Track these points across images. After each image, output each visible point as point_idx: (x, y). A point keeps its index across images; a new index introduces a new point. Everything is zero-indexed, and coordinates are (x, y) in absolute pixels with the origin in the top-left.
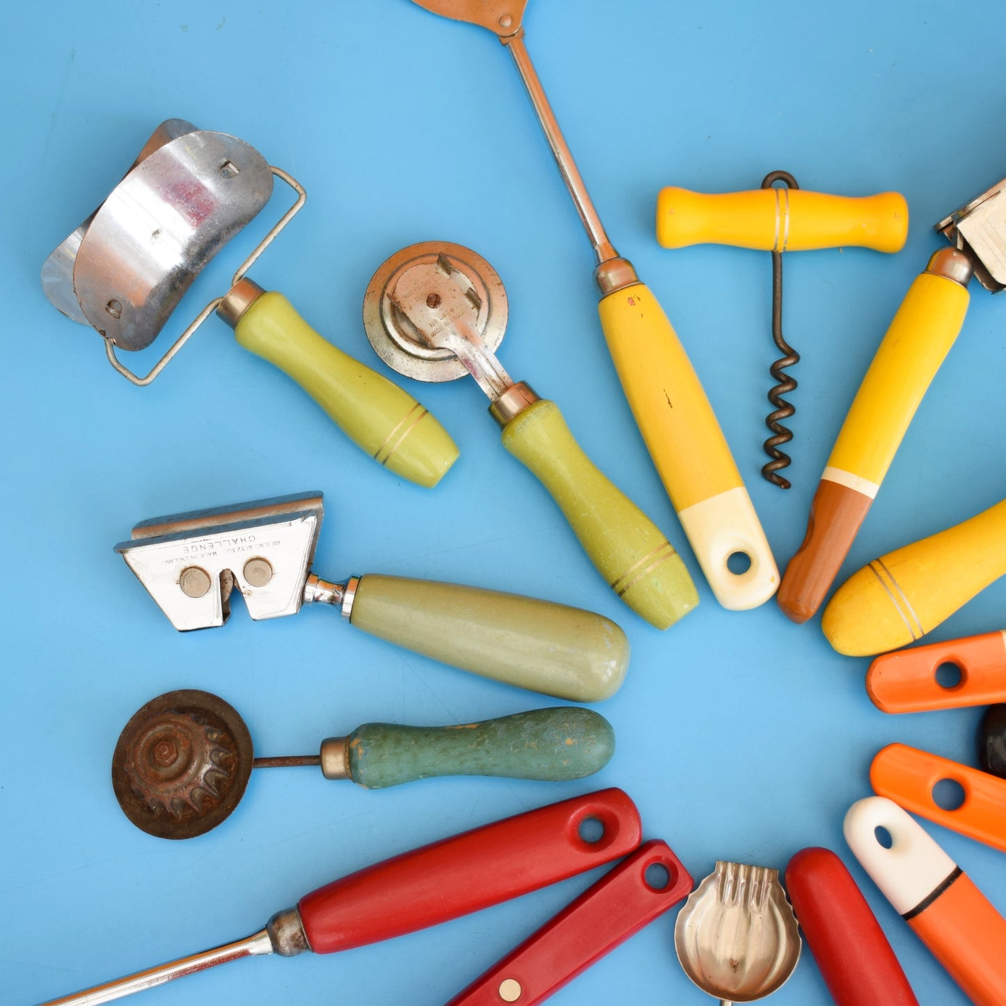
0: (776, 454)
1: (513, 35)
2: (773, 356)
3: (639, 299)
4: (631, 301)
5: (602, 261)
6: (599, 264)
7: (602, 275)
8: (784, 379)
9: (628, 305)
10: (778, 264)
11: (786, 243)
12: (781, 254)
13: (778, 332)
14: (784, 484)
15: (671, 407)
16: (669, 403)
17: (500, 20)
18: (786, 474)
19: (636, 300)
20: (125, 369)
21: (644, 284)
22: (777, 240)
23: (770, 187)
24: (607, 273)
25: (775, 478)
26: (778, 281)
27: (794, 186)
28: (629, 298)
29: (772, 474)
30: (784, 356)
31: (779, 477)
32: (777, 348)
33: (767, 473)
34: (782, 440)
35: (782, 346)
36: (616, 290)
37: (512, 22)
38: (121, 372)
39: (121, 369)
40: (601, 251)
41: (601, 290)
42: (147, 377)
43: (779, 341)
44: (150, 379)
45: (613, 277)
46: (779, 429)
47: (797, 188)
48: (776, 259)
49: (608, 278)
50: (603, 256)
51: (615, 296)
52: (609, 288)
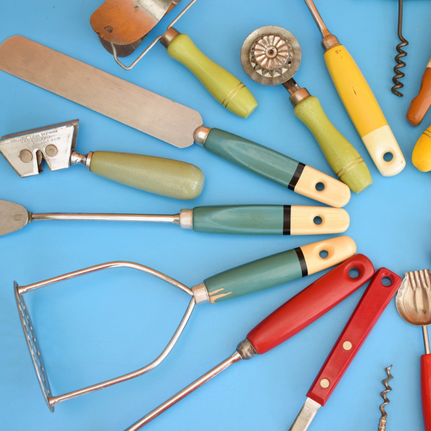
0: (397, 83)
2: (397, 42)
3: (340, 51)
4: (337, 52)
5: (324, 37)
6: (323, 37)
7: (325, 42)
8: (402, 52)
9: (336, 53)
10: (401, 5)
13: (400, 33)
14: (400, 95)
16: (355, 93)
19: (339, 51)
20: (121, 63)
21: (342, 45)
24: (326, 42)
25: (396, 93)
26: (401, 12)
28: (336, 51)
29: (395, 91)
30: (402, 42)
31: (398, 92)
32: (399, 39)
33: (393, 90)
34: (400, 76)
35: (401, 38)
36: (330, 47)
38: (119, 64)
39: (119, 63)
40: (324, 33)
41: (324, 49)
42: (130, 67)
43: (400, 36)
44: (131, 68)
45: (329, 43)
46: (398, 72)
49: (327, 44)
50: (324, 34)
51: (330, 50)
52: (327, 47)
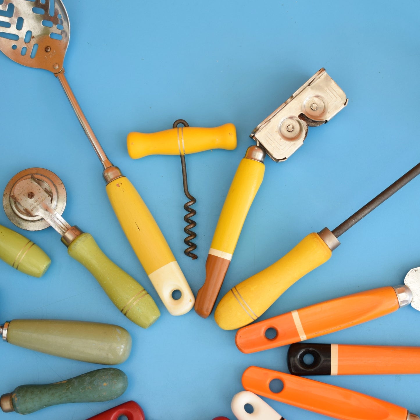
0: (190, 244)
1: (60, 72)
2: (185, 201)
3: (121, 184)
4: (118, 185)
5: (105, 168)
7: (106, 174)
8: (190, 210)
9: (117, 187)
10: (183, 160)
11: (184, 151)
12: (184, 156)
13: (186, 191)
14: (195, 257)
15: (139, 230)
16: (138, 228)
17: (54, 66)
18: (195, 252)
19: (120, 185)
21: (125, 176)
22: (180, 150)
23: (176, 127)
24: (108, 174)
27: (187, 125)
28: (117, 184)
29: (189, 253)
30: (190, 200)
31: (192, 254)
32: (187, 197)
33: (187, 253)
34: (192, 237)
36: (112, 180)
37: (59, 66)
40: (105, 164)
41: (107, 181)
43: (187, 194)
45: (110, 175)
46: (190, 233)
47: (188, 126)
48: (183, 158)
49: (108, 176)
50: (106, 166)
51: (111, 183)
52: (109, 180)
